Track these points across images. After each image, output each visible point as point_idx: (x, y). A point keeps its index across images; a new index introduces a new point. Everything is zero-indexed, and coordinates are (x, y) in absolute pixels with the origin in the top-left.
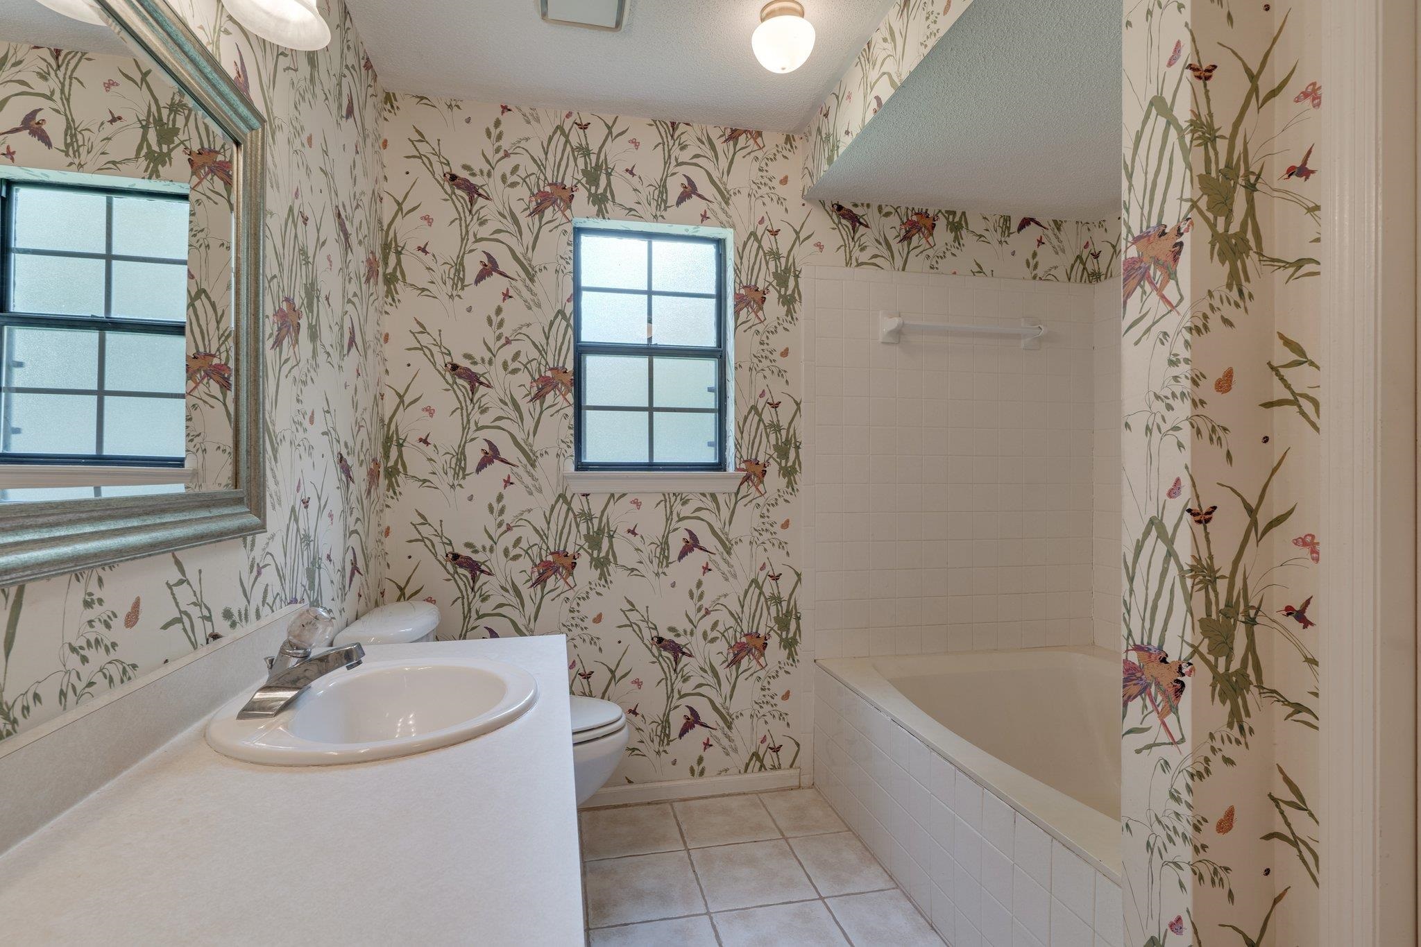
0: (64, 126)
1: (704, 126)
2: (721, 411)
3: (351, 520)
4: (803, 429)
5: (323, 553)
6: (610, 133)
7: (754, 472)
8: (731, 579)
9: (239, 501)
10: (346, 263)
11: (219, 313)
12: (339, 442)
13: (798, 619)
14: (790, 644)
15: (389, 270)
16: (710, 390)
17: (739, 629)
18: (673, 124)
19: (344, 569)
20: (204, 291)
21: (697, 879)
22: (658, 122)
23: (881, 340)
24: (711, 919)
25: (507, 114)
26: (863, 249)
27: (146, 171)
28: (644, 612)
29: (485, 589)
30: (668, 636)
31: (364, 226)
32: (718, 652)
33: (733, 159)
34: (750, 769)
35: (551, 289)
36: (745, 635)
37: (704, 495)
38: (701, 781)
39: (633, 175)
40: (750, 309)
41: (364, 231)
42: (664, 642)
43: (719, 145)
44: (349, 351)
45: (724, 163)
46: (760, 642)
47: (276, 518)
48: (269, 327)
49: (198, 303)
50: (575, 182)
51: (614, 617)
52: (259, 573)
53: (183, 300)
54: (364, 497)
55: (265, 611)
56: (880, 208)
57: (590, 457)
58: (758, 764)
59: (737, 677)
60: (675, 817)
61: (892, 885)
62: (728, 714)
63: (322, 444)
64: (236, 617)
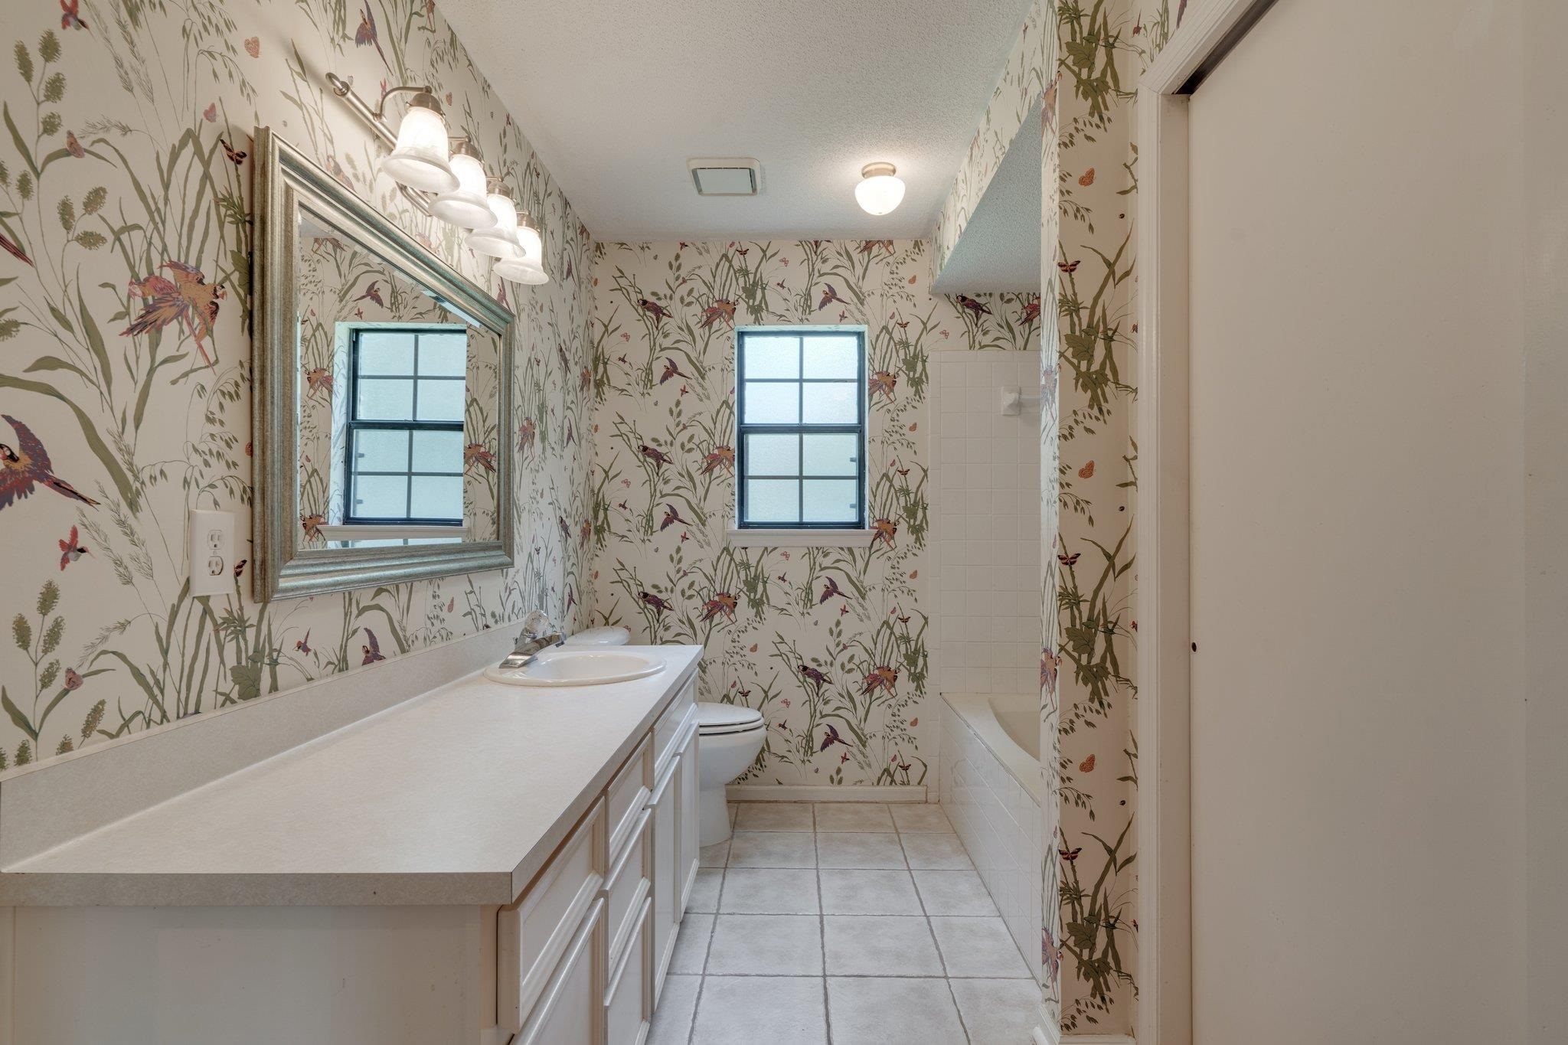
0: (390, 292)
1: (842, 241)
2: (861, 478)
3: (569, 565)
4: (929, 493)
5: (549, 586)
6: (765, 255)
7: (886, 530)
8: (865, 620)
9: (499, 548)
10: (566, 382)
11: (485, 415)
12: (560, 509)
13: (925, 656)
14: (918, 678)
15: (598, 377)
16: (852, 460)
17: (872, 663)
18: (816, 242)
19: (563, 598)
20: (475, 400)
21: (816, 850)
22: (804, 243)
23: (1002, 413)
24: (818, 872)
25: (684, 249)
26: (985, 333)
27: (439, 317)
28: (791, 644)
29: (667, 621)
30: (812, 665)
31: (580, 349)
32: (854, 681)
33: (867, 266)
34: (882, 783)
35: (719, 385)
36: (878, 668)
37: (842, 549)
38: (838, 788)
39: (783, 287)
40: (882, 392)
41: (580, 353)
42: (808, 671)
43: (856, 256)
44: (567, 443)
45: (859, 270)
46: (891, 675)
47: (520, 559)
48: (517, 439)
49: (471, 409)
50: (737, 297)
51: (767, 648)
52: (510, 593)
53: (462, 407)
54: (578, 548)
55: (513, 617)
56: (1002, 296)
57: (752, 516)
58: (889, 779)
59: (870, 704)
60: (813, 812)
61: (973, 868)
62: (863, 734)
63: (549, 512)
64: (498, 618)
